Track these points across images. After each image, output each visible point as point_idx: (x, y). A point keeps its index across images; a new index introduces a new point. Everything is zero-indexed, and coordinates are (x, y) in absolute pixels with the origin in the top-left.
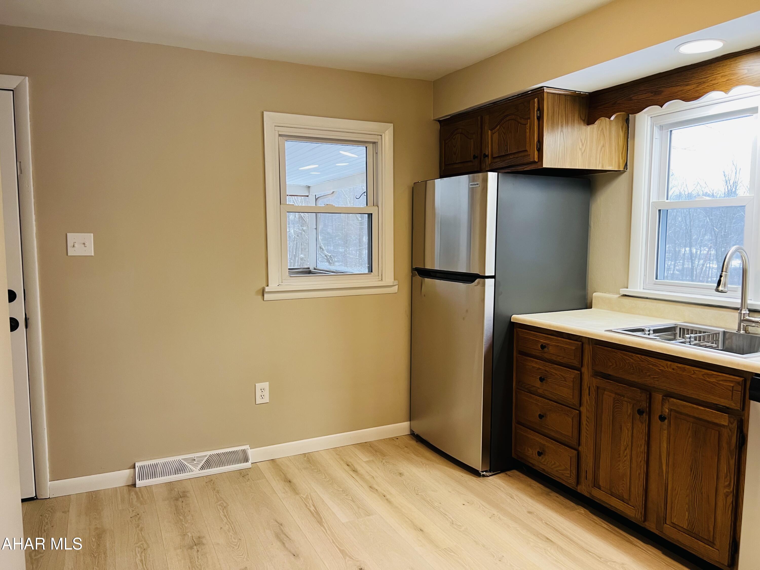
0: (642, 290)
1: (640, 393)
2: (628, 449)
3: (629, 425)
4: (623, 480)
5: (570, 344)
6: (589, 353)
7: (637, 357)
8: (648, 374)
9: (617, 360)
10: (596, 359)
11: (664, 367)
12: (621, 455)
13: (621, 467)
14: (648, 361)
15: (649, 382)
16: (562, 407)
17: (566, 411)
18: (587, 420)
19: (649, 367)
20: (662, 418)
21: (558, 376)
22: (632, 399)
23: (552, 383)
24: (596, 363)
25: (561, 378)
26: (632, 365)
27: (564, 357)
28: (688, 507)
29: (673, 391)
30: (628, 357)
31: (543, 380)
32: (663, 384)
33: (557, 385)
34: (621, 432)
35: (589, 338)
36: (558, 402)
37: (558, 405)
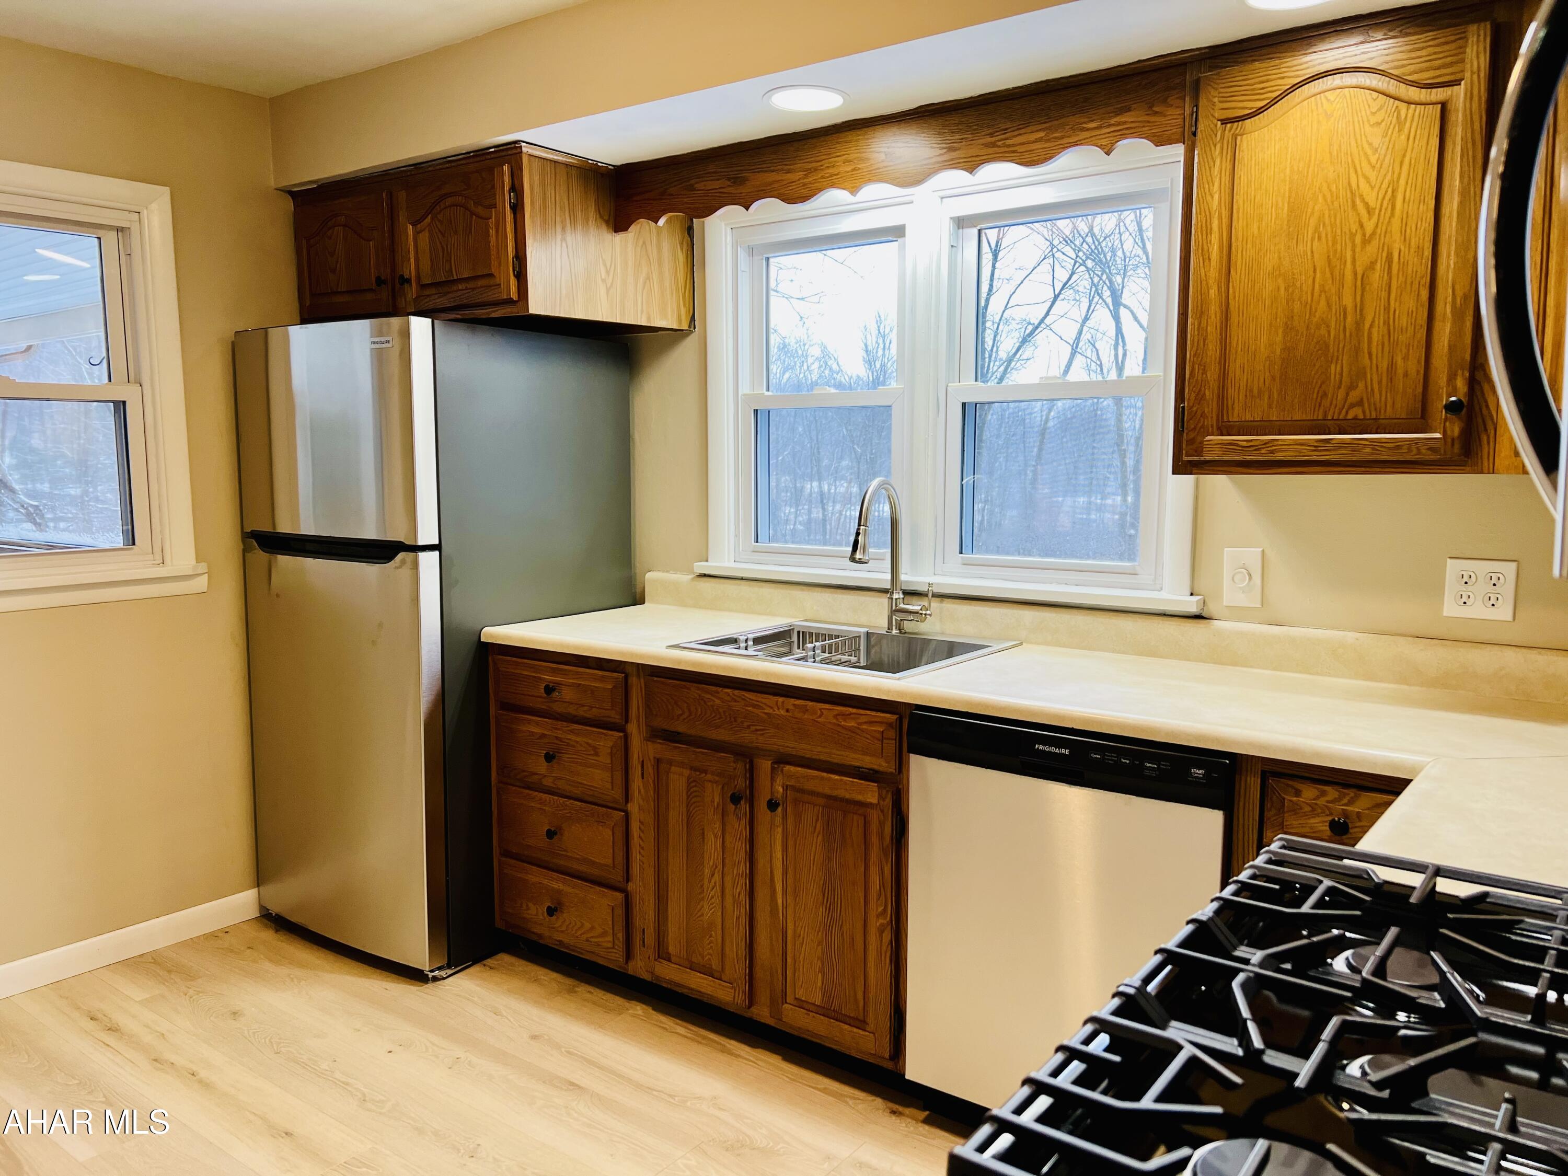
0: (733, 565)
1: (734, 762)
2: (716, 875)
3: (717, 826)
4: (711, 936)
5: (602, 679)
6: (640, 695)
7: (726, 693)
8: (746, 724)
9: (690, 703)
10: (652, 704)
11: (772, 708)
12: (705, 888)
13: (706, 909)
14: (745, 699)
15: (749, 738)
16: (592, 809)
17: (600, 816)
18: (640, 828)
19: (747, 710)
20: (772, 805)
21: (581, 745)
22: (719, 775)
23: (571, 762)
24: (653, 713)
25: (587, 749)
26: (718, 710)
27: (592, 707)
28: (822, 965)
29: (788, 750)
30: (711, 694)
31: (553, 757)
32: (772, 741)
33: (581, 764)
34: (703, 842)
35: (637, 664)
36: (586, 798)
37: (584, 805)
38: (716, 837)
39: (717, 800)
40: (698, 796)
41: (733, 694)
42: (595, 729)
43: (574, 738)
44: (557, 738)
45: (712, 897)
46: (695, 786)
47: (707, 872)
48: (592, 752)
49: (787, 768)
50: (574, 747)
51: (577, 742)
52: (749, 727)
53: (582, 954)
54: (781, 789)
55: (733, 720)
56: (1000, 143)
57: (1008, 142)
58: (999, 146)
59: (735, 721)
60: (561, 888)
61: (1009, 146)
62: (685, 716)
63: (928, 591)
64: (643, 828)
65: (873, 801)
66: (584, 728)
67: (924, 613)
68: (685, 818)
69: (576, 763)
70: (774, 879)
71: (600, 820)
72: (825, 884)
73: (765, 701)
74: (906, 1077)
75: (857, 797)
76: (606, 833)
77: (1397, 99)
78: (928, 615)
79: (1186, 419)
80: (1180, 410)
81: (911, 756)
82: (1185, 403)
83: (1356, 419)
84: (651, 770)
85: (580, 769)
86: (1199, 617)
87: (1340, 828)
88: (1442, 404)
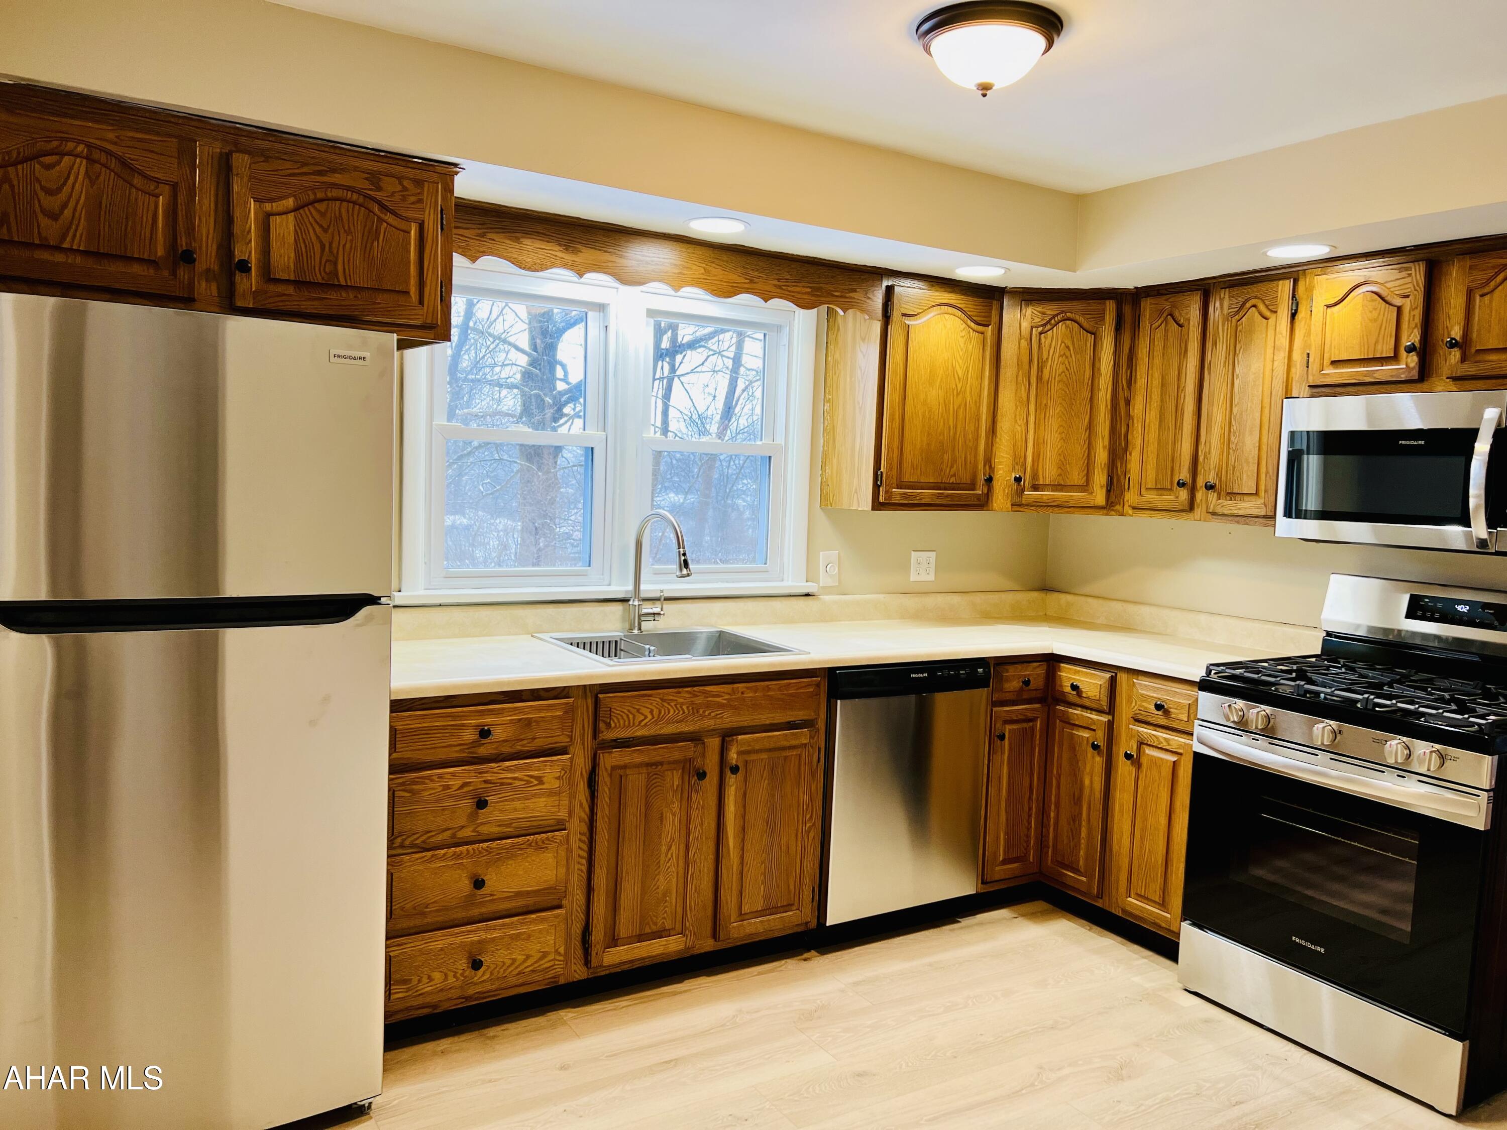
0: (422, 592)
1: (695, 747)
3: (676, 805)
5: (549, 707)
6: (585, 713)
7: (687, 691)
8: (707, 713)
9: (653, 708)
10: (611, 719)
11: (729, 694)
12: (662, 862)
13: (662, 882)
14: (705, 692)
15: (709, 723)
16: (528, 840)
17: (540, 843)
18: (580, 840)
19: (708, 701)
20: (735, 770)
21: (521, 780)
22: (675, 762)
23: (506, 801)
24: (611, 727)
25: (528, 782)
26: (681, 707)
27: (535, 738)
28: (765, 877)
29: (741, 724)
30: (673, 696)
31: (486, 802)
32: (729, 720)
33: (519, 799)
34: (661, 823)
35: (585, 686)
36: (517, 833)
37: (516, 840)
38: (674, 815)
39: (676, 783)
40: (658, 786)
41: (694, 691)
42: (534, 760)
43: (510, 775)
46: (656, 778)
47: (664, 849)
48: (536, 782)
50: (511, 784)
51: (515, 779)
52: (710, 714)
53: (499, 995)
54: (735, 756)
55: (695, 711)
56: (784, 288)
57: (789, 289)
58: (784, 290)
59: (698, 712)
60: (484, 937)
61: (790, 291)
62: (647, 720)
63: (661, 596)
64: (584, 838)
65: (805, 742)
66: (522, 762)
67: (662, 613)
68: (643, 810)
69: (513, 800)
70: (726, 828)
71: (540, 847)
72: (768, 816)
73: (722, 690)
74: (827, 925)
75: (794, 742)
76: (548, 857)
77: (969, 327)
78: (664, 614)
79: (884, 478)
80: (879, 473)
81: (839, 702)
82: (882, 470)
83: (953, 483)
84: (607, 779)
85: (518, 804)
86: (807, 595)
87: (1027, 683)
88: (981, 478)
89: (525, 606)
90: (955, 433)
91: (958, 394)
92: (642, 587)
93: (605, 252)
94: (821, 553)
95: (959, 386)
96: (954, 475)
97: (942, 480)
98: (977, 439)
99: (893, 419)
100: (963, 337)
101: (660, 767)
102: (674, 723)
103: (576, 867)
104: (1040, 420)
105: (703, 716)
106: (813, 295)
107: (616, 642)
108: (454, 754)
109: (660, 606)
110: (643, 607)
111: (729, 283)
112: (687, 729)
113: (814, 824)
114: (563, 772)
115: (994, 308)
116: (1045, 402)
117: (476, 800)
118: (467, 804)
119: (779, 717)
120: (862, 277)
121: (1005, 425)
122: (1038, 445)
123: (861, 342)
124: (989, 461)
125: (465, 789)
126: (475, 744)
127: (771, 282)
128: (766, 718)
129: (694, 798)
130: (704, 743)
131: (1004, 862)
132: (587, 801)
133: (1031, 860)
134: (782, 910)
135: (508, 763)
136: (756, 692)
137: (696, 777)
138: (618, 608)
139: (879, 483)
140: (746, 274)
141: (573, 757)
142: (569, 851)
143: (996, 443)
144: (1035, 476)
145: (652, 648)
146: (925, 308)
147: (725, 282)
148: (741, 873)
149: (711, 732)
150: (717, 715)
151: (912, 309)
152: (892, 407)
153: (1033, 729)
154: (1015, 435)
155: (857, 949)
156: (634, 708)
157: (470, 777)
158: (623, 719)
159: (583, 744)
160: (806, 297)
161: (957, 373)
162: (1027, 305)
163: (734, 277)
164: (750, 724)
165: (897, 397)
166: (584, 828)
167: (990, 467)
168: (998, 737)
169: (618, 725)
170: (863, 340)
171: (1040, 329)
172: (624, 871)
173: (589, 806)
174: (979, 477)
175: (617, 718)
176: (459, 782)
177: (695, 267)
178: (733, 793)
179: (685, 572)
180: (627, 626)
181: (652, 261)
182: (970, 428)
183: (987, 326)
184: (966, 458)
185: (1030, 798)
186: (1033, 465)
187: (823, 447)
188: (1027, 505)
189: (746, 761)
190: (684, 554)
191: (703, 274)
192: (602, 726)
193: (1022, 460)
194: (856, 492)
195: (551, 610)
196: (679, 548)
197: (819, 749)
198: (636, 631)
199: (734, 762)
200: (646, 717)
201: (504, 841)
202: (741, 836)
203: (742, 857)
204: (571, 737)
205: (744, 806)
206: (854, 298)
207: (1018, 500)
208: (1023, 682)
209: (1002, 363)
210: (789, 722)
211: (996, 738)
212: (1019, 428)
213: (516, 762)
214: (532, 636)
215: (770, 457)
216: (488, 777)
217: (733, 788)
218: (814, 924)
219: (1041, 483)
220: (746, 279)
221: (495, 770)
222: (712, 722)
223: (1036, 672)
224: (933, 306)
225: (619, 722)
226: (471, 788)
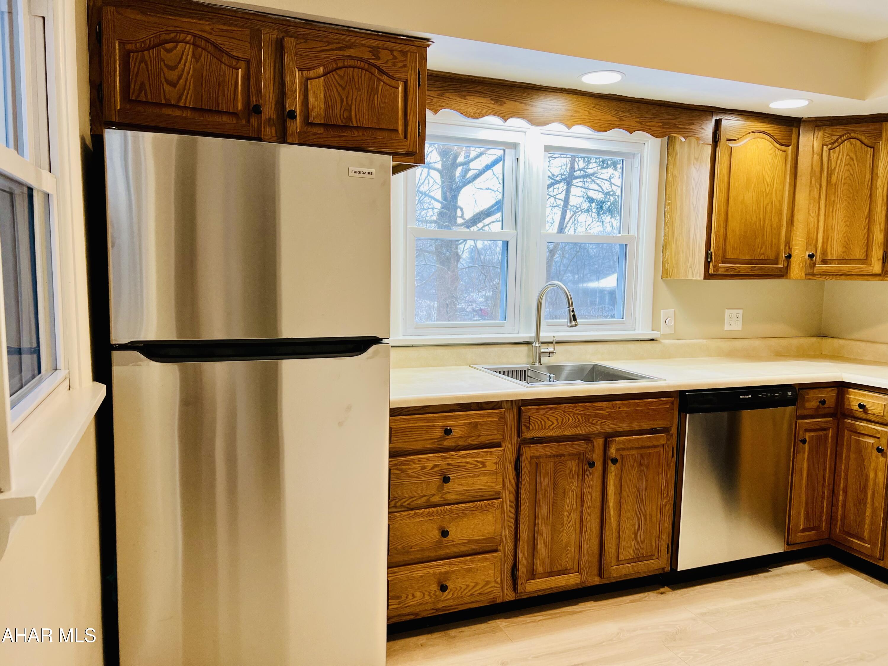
1: (586, 444)
2: (572, 512)
4: (567, 550)
5: (489, 415)
6: (512, 420)
7: (581, 406)
8: (595, 421)
9: (558, 417)
10: (529, 424)
11: (610, 408)
12: (564, 524)
13: (564, 536)
14: (594, 407)
15: (596, 429)
16: (476, 505)
17: (484, 507)
18: (510, 506)
19: (596, 413)
20: (614, 461)
21: (471, 464)
22: (573, 455)
23: (462, 478)
24: (530, 429)
25: (476, 465)
26: (577, 417)
27: (480, 436)
28: (635, 536)
29: (617, 430)
30: (571, 409)
31: (449, 478)
32: (609, 426)
33: (470, 477)
34: (564, 497)
35: (512, 401)
36: (468, 500)
37: (468, 505)
38: (572, 491)
39: (574, 469)
40: (562, 471)
41: (586, 406)
42: (481, 451)
43: (464, 461)
44: (448, 464)
45: (569, 527)
46: (560, 465)
47: (566, 514)
48: (481, 466)
49: (617, 439)
50: (464, 466)
51: (467, 463)
52: (597, 422)
53: (457, 608)
54: (614, 451)
55: (587, 420)
56: (643, 123)
57: (647, 124)
58: (643, 125)
59: (588, 421)
60: (448, 569)
61: (647, 126)
62: (554, 425)
63: (553, 340)
64: (512, 504)
65: (663, 443)
66: (472, 451)
67: (554, 351)
68: (552, 487)
69: (466, 477)
70: (608, 502)
71: (484, 510)
72: (637, 493)
73: (605, 406)
74: (678, 570)
75: (655, 443)
76: (490, 517)
77: (775, 147)
78: (556, 353)
79: (713, 257)
80: (709, 253)
81: (688, 415)
82: (711, 250)
83: (762, 259)
84: (528, 465)
85: (470, 481)
86: (652, 340)
87: (823, 402)
88: (783, 256)
89: (465, 347)
90: (764, 225)
91: (767, 196)
92: (542, 334)
93: (522, 103)
94: (662, 311)
95: (768, 190)
96: (763, 254)
97: (754, 257)
98: (779, 228)
99: (720, 214)
100: (771, 154)
101: (563, 458)
102: (572, 427)
103: (507, 525)
104: (829, 213)
105: (592, 424)
106: (664, 128)
107: (525, 371)
108: (428, 445)
109: (553, 347)
110: (542, 348)
111: (606, 121)
112: (581, 432)
113: (669, 500)
114: (499, 459)
115: (794, 132)
116: (832, 199)
117: (442, 477)
118: (437, 480)
119: (646, 425)
120: (698, 114)
121: (800, 217)
122: (827, 231)
123: (695, 162)
124: (788, 243)
125: (436, 469)
126: (441, 439)
127: (634, 119)
128: (636, 426)
129: (586, 480)
130: (593, 442)
131: (804, 530)
132: (514, 479)
133: (823, 529)
134: (646, 558)
135: (463, 452)
136: (629, 407)
137: (587, 466)
138: (524, 348)
139: (709, 260)
140: (617, 114)
141: (505, 449)
142: (503, 513)
143: (794, 230)
144: (824, 252)
145: (552, 375)
146: (744, 134)
147: (603, 121)
148: (619, 533)
149: (598, 435)
150: (602, 423)
151: (734, 135)
152: (719, 206)
153: (826, 436)
154: (808, 225)
155: (698, 587)
156: (545, 417)
157: (438, 461)
158: (538, 424)
159: (511, 441)
160: (659, 129)
161: (766, 180)
162: (819, 130)
163: (609, 117)
164: (625, 430)
165: (723, 199)
166: (512, 498)
167: (789, 248)
168: (801, 441)
169: (534, 428)
170: (697, 159)
171: (829, 146)
172: (540, 528)
173: (516, 483)
174: (781, 255)
175: (534, 423)
176: (432, 464)
177: (582, 111)
178: (613, 477)
179: (573, 323)
180: (531, 361)
181: (553, 108)
182: (775, 220)
183: (788, 146)
184: (772, 241)
185: (823, 485)
186: (823, 245)
187: (664, 236)
188: (817, 275)
189: (622, 455)
190: (573, 311)
191: (587, 116)
192: (524, 428)
193: (814, 242)
194: (691, 267)
195: (482, 349)
196: (569, 307)
197: (673, 448)
198: (537, 364)
199: (614, 456)
200: (553, 423)
201: (460, 505)
202: (619, 507)
203: (619, 522)
204: (503, 435)
205: (621, 487)
206: (692, 129)
207: (811, 271)
208: (820, 402)
209: (798, 173)
210: (652, 429)
211: (799, 442)
212: (812, 219)
213: (468, 452)
214: (470, 367)
215: (626, 245)
216: (450, 461)
217: (613, 474)
218: (668, 569)
219: (829, 258)
220: (617, 118)
221: (455, 457)
222: (598, 428)
223: (830, 395)
224: (749, 133)
225: (535, 426)
226: (439, 468)
